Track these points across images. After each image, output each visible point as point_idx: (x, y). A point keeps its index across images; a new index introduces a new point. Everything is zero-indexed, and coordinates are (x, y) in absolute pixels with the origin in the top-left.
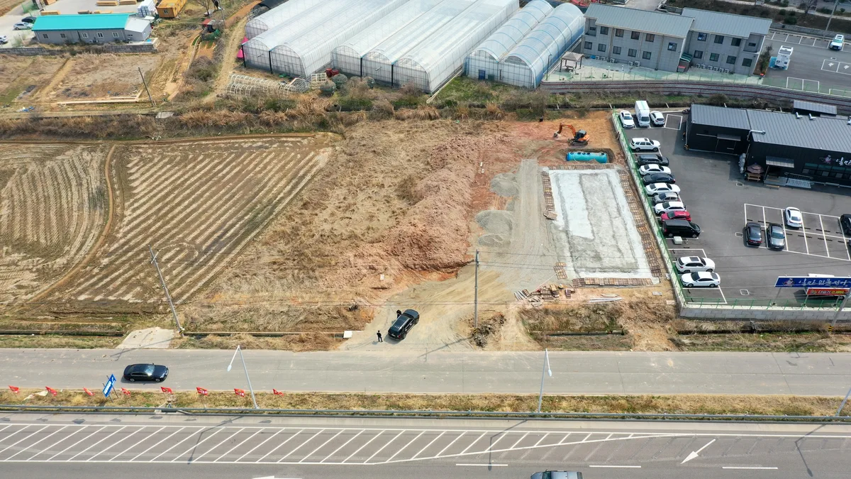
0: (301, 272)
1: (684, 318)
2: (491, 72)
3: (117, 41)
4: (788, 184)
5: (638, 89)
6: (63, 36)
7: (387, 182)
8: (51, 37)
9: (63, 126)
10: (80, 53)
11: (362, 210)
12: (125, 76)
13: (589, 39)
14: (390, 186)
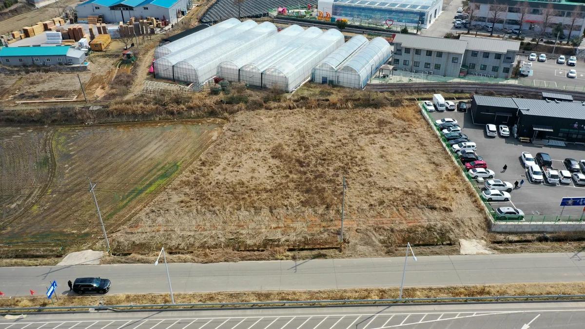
0: (203, 207)
1: (494, 232)
2: (331, 79)
3: (60, 64)
4: (549, 144)
5: (434, 88)
6: (20, 60)
7: (263, 148)
8: (11, 61)
9: (18, 115)
10: (33, 72)
11: (246, 166)
12: (65, 85)
13: (397, 57)
14: (265, 150)
